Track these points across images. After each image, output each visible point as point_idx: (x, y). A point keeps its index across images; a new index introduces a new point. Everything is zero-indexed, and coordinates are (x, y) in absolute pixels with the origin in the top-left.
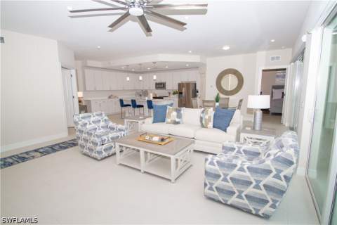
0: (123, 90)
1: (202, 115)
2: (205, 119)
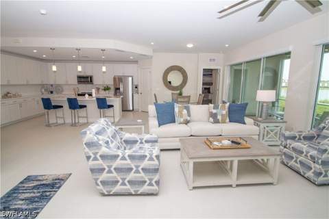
0: (27, 85)
1: (214, 111)
2: (222, 115)
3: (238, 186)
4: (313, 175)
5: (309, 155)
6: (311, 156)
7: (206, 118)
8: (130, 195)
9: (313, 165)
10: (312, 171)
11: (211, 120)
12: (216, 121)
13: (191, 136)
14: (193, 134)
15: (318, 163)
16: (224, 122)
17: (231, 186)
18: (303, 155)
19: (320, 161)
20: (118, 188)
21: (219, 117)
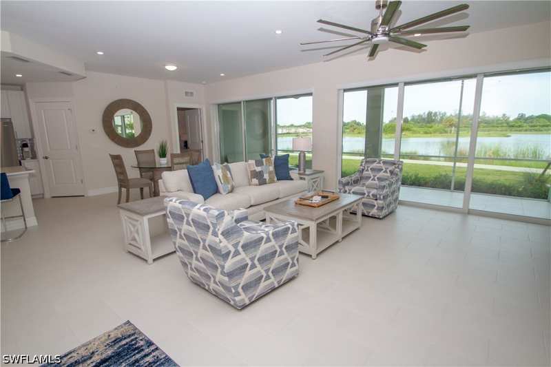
1: (258, 169)
2: (270, 173)
3: (343, 238)
4: (376, 211)
5: (370, 195)
6: (373, 195)
7: (246, 181)
8: (274, 289)
9: (375, 203)
10: (376, 207)
11: (255, 181)
12: (262, 182)
13: (251, 206)
14: (252, 203)
15: (380, 199)
16: (272, 181)
17: (337, 242)
18: (366, 196)
19: (382, 197)
20: (263, 286)
21: (266, 176)
